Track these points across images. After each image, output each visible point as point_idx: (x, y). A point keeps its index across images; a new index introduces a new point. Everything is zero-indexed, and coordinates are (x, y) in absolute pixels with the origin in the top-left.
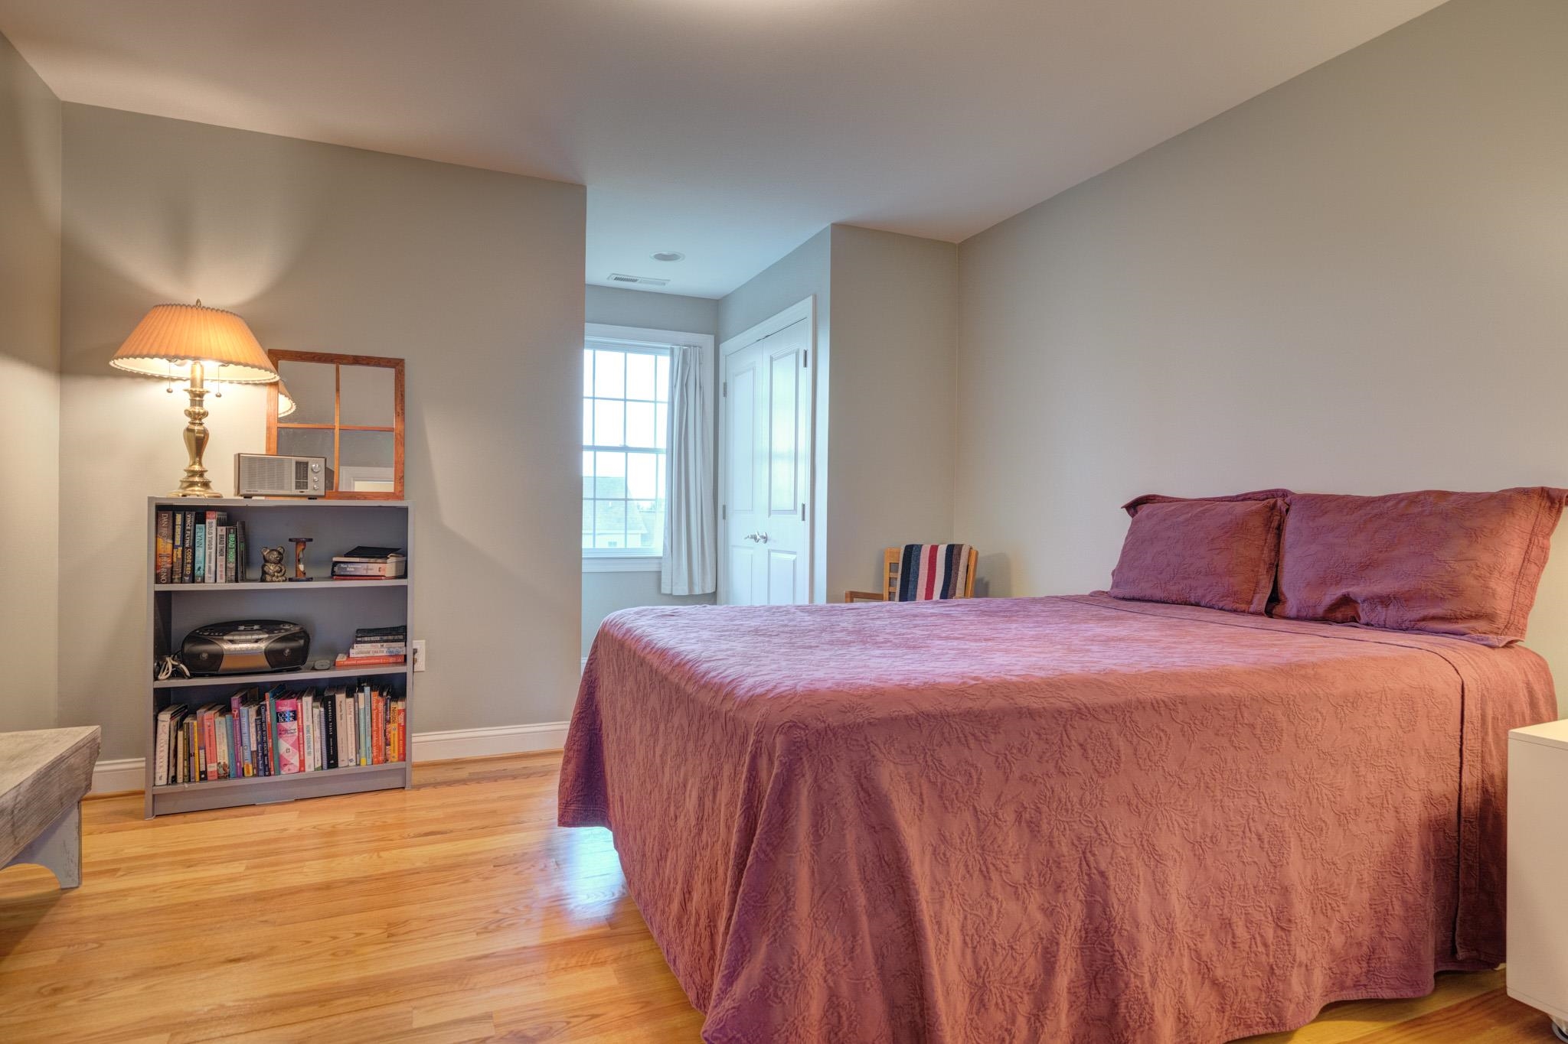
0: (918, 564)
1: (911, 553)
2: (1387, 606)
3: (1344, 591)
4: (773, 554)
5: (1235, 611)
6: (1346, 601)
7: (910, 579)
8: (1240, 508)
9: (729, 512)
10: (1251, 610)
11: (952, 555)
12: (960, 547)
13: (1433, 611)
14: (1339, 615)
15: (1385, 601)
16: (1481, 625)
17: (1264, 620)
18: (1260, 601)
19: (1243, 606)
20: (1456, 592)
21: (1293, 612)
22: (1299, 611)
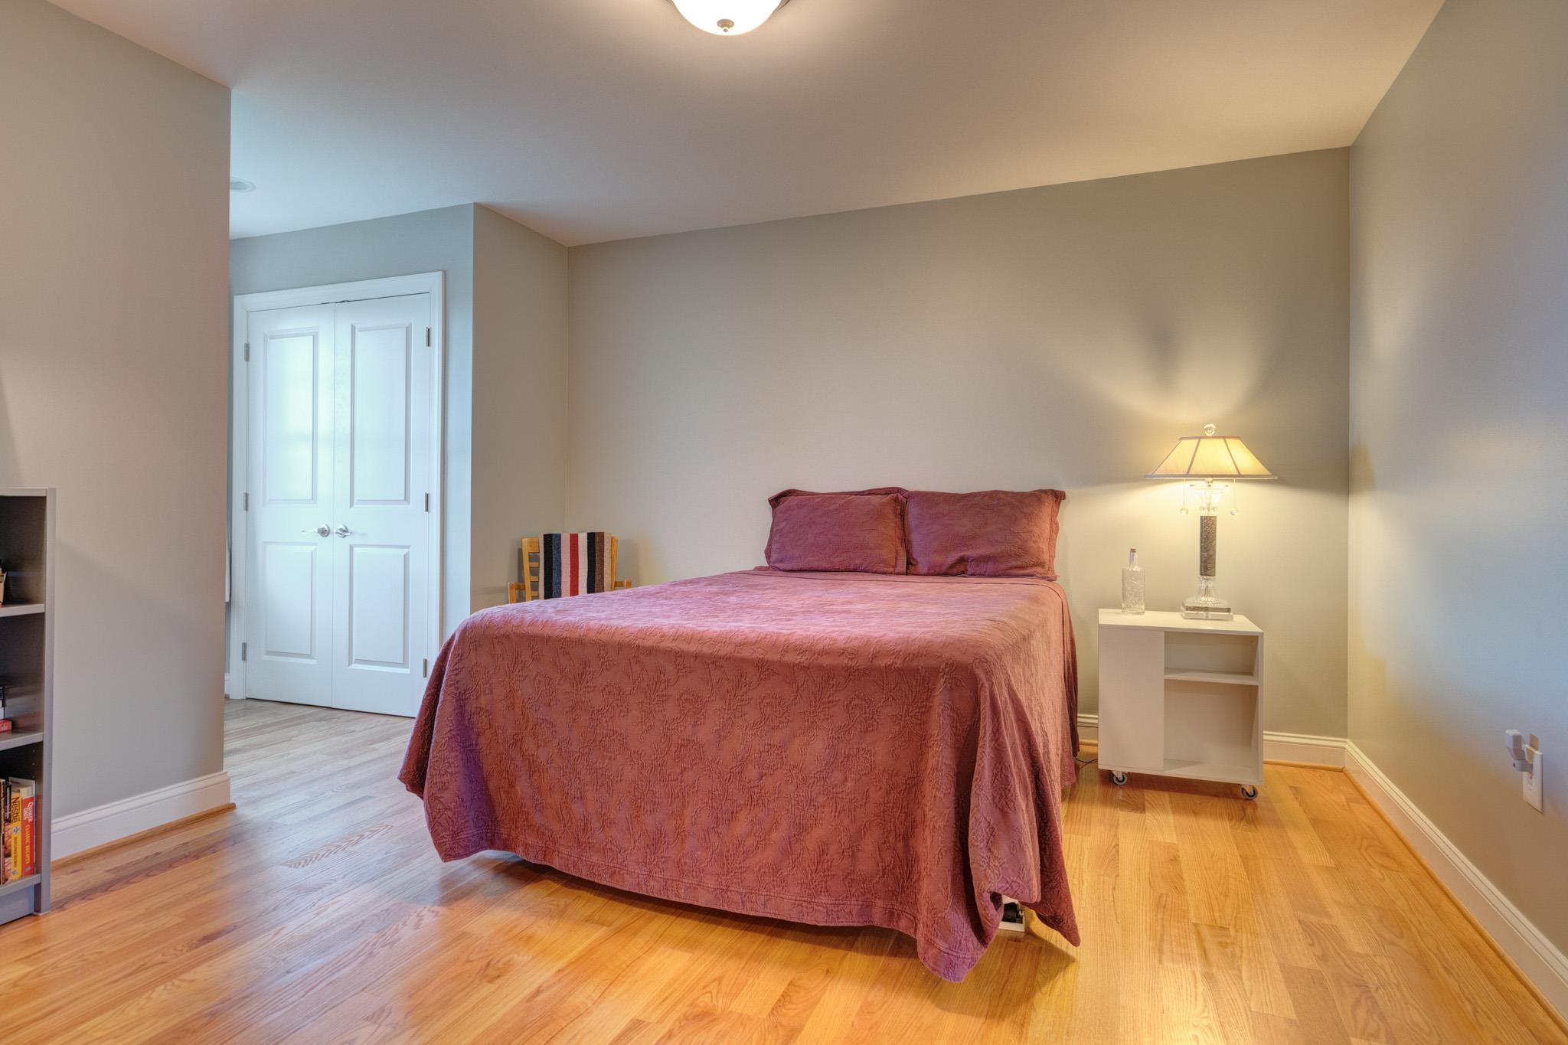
0: (560, 553)
1: (551, 542)
2: (987, 562)
3: (962, 554)
4: (357, 550)
5: (885, 573)
6: (962, 560)
7: (554, 567)
8: (875, 499)
9: (256, 502)
10: (897, 571)
11: (594, 542)
12: (602, 535)
13: (1015, 564)
14: (955, 571)
15: (985, 559)
16: (1039, 569)
17: (905, 578)
18: (902, 566)
19: (891, 570)
20: (1026, 551)
21: (925, 571)
22: (929, 569)
